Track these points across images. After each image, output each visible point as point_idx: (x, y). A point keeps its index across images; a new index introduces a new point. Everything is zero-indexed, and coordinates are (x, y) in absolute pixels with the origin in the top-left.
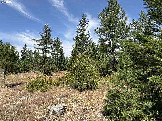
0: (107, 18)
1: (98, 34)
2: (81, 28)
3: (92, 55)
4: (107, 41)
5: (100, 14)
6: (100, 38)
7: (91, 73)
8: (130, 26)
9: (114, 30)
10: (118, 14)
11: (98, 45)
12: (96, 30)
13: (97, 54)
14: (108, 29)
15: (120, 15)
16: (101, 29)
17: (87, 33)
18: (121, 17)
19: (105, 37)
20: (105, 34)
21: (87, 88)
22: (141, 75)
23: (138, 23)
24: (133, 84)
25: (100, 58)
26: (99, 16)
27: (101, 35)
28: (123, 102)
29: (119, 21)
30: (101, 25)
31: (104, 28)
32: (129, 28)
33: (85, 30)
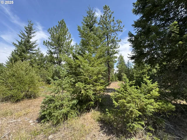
0: (56, 35)
1: (47, 46)
2: (26, 34)
3: (38, 65)
4: (55, 54)
5: (50, 29)
6: (48, 50)
7: (32, 82)
8: (73, 46)
9: (62, 47)
10: (66, 35)
11: (46, 56)
12: (46, 42)
13: (44, 64)
14: (57, 45)
15: (67, 36)
16: (50, 43)
17: (34, 42)
18: (68, 38)
19: (54, 50)
20: (54, 48)
21: (25, 98)
22: (73, 82)
23: (79, 46)
24: (67, 89)
25: (47, 68)
26: (49, 31)
27: (49, 48)
28: (57, 105)
29: (66, 41)
30: (51, 39)
31: (53, 42)
32: (73, 48)
33: (31, 38)
